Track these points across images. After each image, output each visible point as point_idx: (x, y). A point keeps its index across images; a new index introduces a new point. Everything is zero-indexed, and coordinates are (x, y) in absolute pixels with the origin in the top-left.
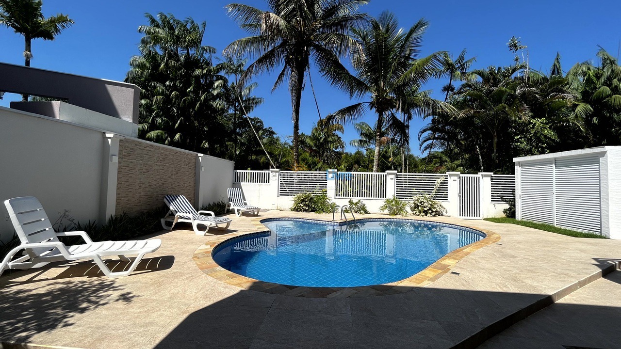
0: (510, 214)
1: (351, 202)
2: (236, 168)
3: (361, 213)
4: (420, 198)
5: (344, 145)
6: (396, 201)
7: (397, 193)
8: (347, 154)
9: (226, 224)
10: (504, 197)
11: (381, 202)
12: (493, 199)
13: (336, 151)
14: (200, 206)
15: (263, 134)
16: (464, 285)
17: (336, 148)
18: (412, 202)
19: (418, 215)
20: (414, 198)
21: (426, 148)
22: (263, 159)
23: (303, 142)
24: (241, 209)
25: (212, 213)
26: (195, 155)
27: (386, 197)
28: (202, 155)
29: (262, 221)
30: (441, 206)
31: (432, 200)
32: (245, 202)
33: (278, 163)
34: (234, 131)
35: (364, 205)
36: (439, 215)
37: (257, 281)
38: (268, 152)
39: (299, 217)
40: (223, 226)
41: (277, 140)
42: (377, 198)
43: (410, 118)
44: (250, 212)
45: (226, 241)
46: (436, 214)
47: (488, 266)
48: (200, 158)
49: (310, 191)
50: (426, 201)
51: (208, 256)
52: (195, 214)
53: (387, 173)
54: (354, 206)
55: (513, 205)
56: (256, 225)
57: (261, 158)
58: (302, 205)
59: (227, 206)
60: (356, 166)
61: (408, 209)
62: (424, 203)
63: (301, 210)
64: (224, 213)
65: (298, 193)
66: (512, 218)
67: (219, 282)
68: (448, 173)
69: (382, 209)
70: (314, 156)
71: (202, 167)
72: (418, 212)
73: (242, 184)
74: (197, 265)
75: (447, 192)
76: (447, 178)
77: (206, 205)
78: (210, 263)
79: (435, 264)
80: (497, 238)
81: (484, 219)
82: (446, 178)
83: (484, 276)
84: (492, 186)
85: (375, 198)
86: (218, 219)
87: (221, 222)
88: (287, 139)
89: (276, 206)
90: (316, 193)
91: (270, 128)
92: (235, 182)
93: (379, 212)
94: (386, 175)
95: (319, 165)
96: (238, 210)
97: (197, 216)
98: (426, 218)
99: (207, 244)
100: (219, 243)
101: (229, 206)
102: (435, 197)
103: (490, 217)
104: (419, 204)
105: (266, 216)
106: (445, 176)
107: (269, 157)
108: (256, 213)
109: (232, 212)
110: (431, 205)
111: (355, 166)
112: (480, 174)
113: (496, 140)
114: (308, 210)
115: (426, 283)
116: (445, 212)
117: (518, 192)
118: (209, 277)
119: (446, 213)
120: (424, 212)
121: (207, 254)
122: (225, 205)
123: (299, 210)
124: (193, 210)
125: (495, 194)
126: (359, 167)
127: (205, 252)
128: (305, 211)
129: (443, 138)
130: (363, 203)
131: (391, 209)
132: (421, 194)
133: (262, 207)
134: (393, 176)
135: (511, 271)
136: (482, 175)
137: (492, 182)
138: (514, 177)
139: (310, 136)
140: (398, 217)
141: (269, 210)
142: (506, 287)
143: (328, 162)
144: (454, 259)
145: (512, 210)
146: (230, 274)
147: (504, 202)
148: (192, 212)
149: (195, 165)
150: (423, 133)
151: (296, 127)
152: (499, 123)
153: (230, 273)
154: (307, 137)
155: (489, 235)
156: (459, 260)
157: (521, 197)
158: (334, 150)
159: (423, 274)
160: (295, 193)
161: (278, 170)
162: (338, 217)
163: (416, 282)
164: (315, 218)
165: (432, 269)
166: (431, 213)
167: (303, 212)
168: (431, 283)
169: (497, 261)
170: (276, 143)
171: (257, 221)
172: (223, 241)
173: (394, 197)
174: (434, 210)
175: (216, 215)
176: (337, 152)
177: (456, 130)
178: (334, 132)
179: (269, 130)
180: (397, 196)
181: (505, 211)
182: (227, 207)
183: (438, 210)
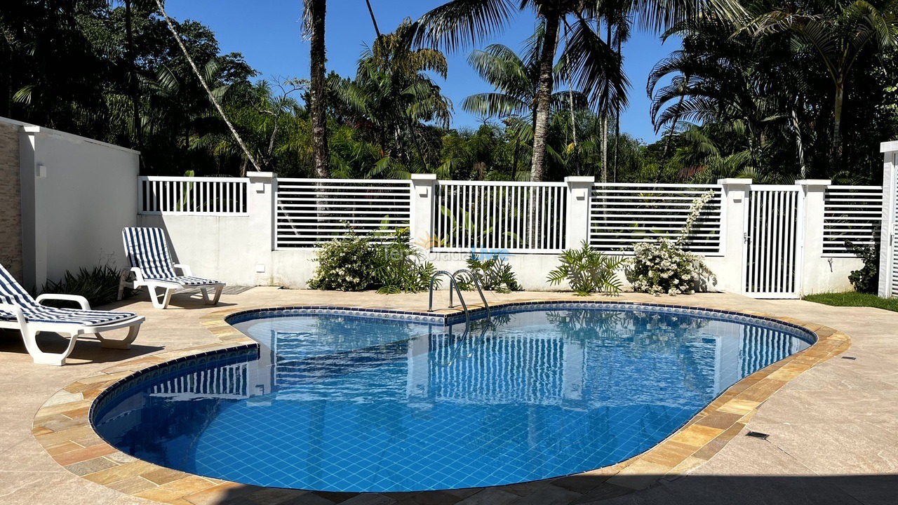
0: (866, 284)
1: (473, 262)
2: (145, 170)
3: (499, 291)
4: (652, 246)
5: (449, 109)
6: (591, 256)
7: (593, 237)
8: (455, 133)
9: (126, 332)
10: (854, 243)
11: (553, 261)
12: (828, 248)
13: (427, 124)
14: (41, 279)
15: (217, 74)
16: (781, 463)
17: (428, 117)
18: (631, 259)
19: (646, 291)
20: (637, 248)
21: (666, 118)
22: (222, 146)
23: (334, 99)
24: (169, 286)
25: (82, 300)
26: (15, 129)
27: (564, 247)
28: (36, 129)
29: (233, 319)
30: (701, 266)
31: (681, 252)
32: (176, 266)
33: (267, 157)
34: (126, 64)
35: (508, 268)
36: (697, 291)
37: (236, 485)
38: (235, 126)
39: (334, 304)
40: (120, 335)
41: (258, 91)
42: (542, 250)
43: (623, 35)
44: (194, 294)
45: (129, 378)
46: (691, 289)
47: (831, 412)
48: (32, 138)
49: (364, 234)
50: (667, 255)
51: (79, 425)
52: (28, 305)
53: (569, 183)
54: (481, 272)
55: (873, 262)
56: (215, 330)
57: (215, 143)
58: (341, 272)
59: (123, 278)
60: (481, 166)
61: (620, 275)
62: (662, 259)
63: (339, 286)
64: (116, 300)
65: (330, 240)
66: (870, 293)
67: (123, 496)
68: (721, 183)
69: (555, 277)
70: (366, 139)
71: (40, 165)
72: (645, 283)
73: (166, 215)
74: (49, 451)
75: (718, 232)
76: (719, 196)
77: (59, 277)
78: (88, 445)
79: (704, 414)
80: (842, 343)
81: (805, 298)
82: (716, 196)
83: (827, 437)
84: (826, 215)
85: (536, 250)
86: (102, 315)
87: (111, 325)
88: (288, 88)
89: (267, 275)
90: (379, 240)
91: (235, 55)
92: (145, 209)
93: (548, 286)
94: (565, 189)
95: (382, 165)
96: (159, 290)
97: (33, 308)
98: (665, 299)
99: (72, 389)
100: (110, 384)
101: (131, 278)
102: (687, 244)
103: (818, 291)
104: (648, 263)
105: (243, 303)
106: (714, 189)
107: (239, 140)
108: (211, 297)
109: (143, 295)
110: (679, 265)
111: (475, 166)
112: (798, 185)
113: (840, 97)
114: (359, 284)
115: (690, 465)
116: (711, 281)
117: (887, 230)
118: (89, 485)
119: (715, 284)
120: (660, 284)
121: (76, 419)
122: (119, 278)
123: (334, 285)
124: (19, 291)
125: (833, 233)
126: (488, 170)
127: (66, 413)
128: (353, 287)
129: (710, 92)
130: (505, 263)
131: (576, 278)
132: (655, 238)
133: (229, 280)
134: (583, 192)
135: (884, 422)
136: (804, 186)
137: (826, 203)
138: (881, 191)
139: (354, 83)
140: (596, 297)
141: (247, 288)
142: (879, 461)
143: (404, 156)
144: (749, 398)
145: (871, 274)
146: (155, 472)
147: (852, 255)
148: (16, 298)
149: (18, 158)
150: (660, 76)
151: (318, 51)
152: (852, 51)
153: (153, 467)
154: (346, 84)
155: (824, 337)
156: (762, 400)
157: (894, 240)
158: (422, 121)
159: (680, 441)
160: (322, 240)
161: (270, 174)
162: (443, 301)
163: (665, 464)
164: (380, 305)
165: (700, 427)
166: (677, 287)
167: (346, 290)
168: (703, 462)
169: (853, 399)
170: (258, 100)
171: (217, 318)
172: (123, 377)
173: (586, 246)
174: (686, 277)
175: (94, 305)
176: (430, 128)
177: (745, 69)
178: (419, 72)
179: (232, 62)
180: (592, 243)
181: (853, 278)
182: (123, 284)
183: (696, 276)
